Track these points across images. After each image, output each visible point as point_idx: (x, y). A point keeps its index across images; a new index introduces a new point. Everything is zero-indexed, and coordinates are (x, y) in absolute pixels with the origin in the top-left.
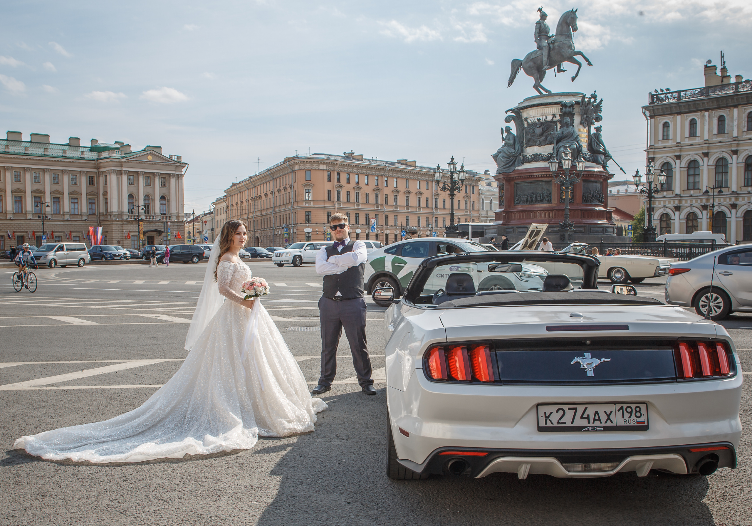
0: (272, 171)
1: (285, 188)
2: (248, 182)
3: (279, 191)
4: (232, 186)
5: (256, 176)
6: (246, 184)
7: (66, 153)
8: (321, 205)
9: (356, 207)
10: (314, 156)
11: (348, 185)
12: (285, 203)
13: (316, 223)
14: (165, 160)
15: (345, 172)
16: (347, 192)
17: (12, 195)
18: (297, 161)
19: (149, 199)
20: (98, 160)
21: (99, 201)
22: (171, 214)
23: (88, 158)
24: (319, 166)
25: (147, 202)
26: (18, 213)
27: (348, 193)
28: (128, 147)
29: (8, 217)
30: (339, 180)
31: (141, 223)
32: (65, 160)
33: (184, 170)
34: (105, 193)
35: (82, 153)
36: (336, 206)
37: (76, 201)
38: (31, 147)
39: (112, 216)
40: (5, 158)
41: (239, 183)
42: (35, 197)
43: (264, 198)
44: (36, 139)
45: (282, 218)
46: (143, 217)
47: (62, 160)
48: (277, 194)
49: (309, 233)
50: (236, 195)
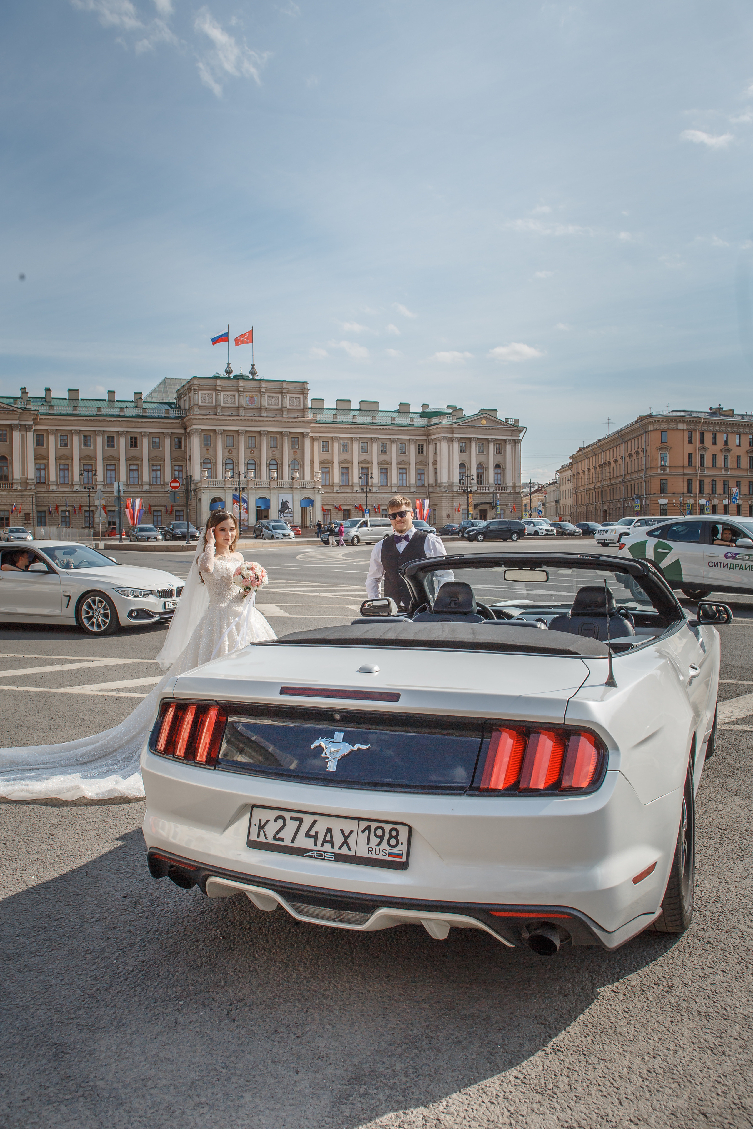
0: (623, 432)
1: (637, 453)
2: (595, 446)
3: (630, 455)
4: (578, 452)
5: (605, 438)
6: (594, 449)
7: (394, 420)
8: (680, 471)
9: (723, 473)
10: (671, 414)
11: (714, 447)
12: (636, 470)
13: (674, 494)
14: (501, 424)
15: (710, 431)
16: (713, 455)
17: (339, 466)
18: (651, 420)
19: (482, 468)
20: (428, 426)
21: (428, 471)
22: (506, 484)
23: (416, 425)
24: (677, 425)
25: (480, 471)
26: (345, 485)
27: (714, 457)
28: (460, 411)
29: (335, 490)
30: (702, 441)
31: (470, 495)
32: (394, 428)
33: (521, 435)
34: (435, 463)
35: (412, 419)
36: (699, 472)
37: (404, 471)
38: (360, 415)
39: (442, 488)
40: (333, 428)
41: (587, 447)
42: (362, 468)
43: (613, 464)
44: (365, 407)
45: (633, 487)
46: (475, 489)
47: (391, 428)
48: (627, 459)
49: (666, 504)
50: (583, 462)
